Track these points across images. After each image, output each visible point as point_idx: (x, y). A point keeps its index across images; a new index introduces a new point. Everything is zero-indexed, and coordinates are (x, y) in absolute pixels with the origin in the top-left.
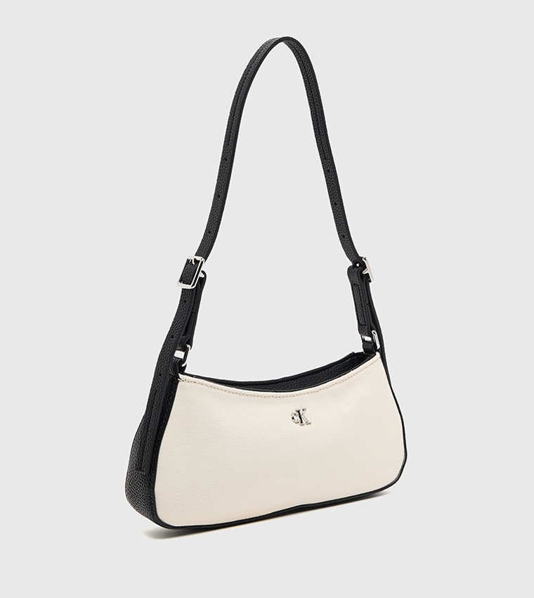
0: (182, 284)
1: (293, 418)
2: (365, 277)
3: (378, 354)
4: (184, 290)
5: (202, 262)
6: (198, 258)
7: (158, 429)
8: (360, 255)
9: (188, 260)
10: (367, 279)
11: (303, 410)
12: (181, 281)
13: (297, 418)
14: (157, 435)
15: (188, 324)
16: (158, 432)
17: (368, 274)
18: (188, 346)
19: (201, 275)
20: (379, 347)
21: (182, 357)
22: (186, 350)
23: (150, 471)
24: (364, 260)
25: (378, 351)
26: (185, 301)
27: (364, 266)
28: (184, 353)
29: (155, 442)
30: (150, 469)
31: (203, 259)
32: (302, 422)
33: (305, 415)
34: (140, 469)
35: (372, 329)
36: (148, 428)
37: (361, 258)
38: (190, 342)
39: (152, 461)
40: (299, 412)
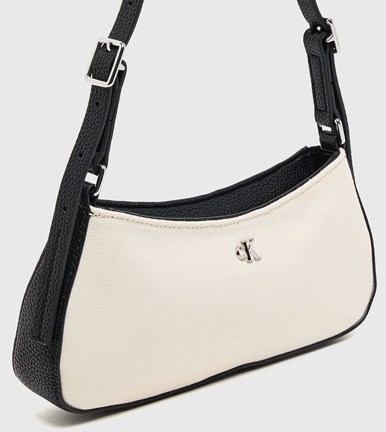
0: (91, 79)
1: (238, 253)
2: (328, 46)
3: (342, 151)
4: (94, 88)
5: (123, 49)
6: (116, 43)
7: (64, 284)
8: (324, 16)
9: (100, 44)
10: (331, 48)
11: (251, 241)
12: (89, 74)
13: (243, 253)
14: (62, 292)
15: (103, 135)
16: (63, 288)
17: (333, 43)
18: (103, 167)
19: (121, 67)
20: (343, 141)
21: (95, 182)
22: (100, 173)
23: (53, 341)
24: (328, 22)
25: (342, 146)
26: (98, 104)
27: (327, 31)
28: (97, 177)
29: (60, 301)
30: (53, 338)
31: (123, 45)
32: (249, 258)
33: (254, 249)
34: (38, 337)
35: (335, 117)
36: (48, 282)
37: (325, 20)
38: (105, 161)
39: (55, 328)
40: (245, 244)
